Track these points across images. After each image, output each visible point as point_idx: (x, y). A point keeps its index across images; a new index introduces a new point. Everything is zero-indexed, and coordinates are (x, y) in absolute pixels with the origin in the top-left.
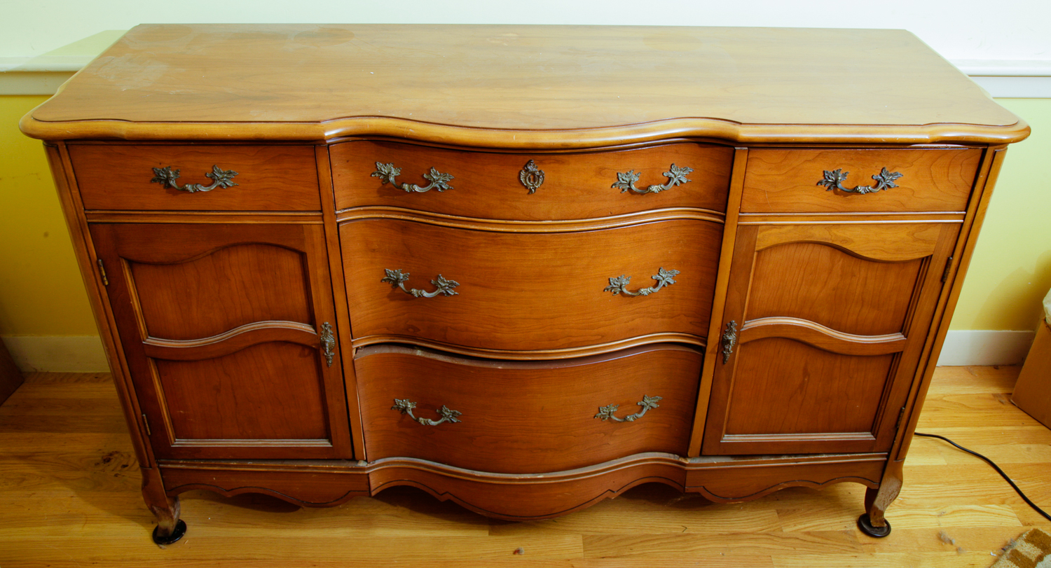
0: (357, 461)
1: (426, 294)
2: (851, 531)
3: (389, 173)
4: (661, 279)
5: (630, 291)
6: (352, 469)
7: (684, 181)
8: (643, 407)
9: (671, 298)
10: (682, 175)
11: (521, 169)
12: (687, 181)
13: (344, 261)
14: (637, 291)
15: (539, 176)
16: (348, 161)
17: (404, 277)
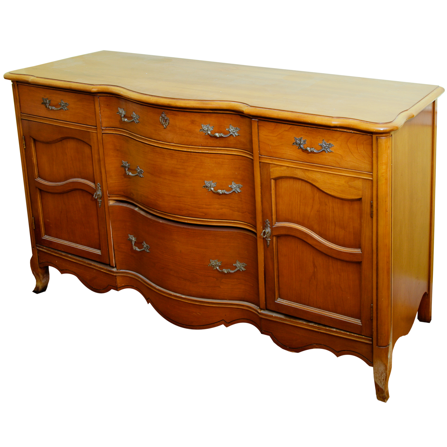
0: (112, 267)
3: (122, 113)
4: (233, 188)
6: (109, 271)
7: (237, 135)
8: (236, 267)
10: (236, 131)
11: (160, 115)
13: (104, 153)
15: (167, 120)
16: (108, 105)
17: (127, 166)
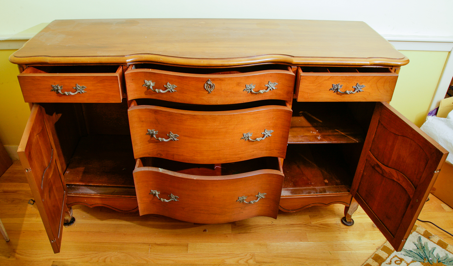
1: (165, 140)
2: (338, 223)
3: (150, 85)
4: (266, 134)
5: (252, 139)
7: (274, 88)
8: (258, 197)
9: (270, 142)
10: (273, 86)
11: (205, 83)
12: (276, 89)
14: (255, 139)
15: (212, 86)
16: (133, 80)
17: (155, 133)
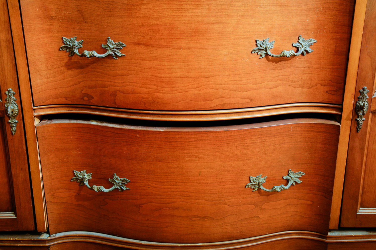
0: (40, 234)
6: (34, 241)
8: (288, 180)
9: (309, 68)
13: (24, 25)
17: (77, 44)
